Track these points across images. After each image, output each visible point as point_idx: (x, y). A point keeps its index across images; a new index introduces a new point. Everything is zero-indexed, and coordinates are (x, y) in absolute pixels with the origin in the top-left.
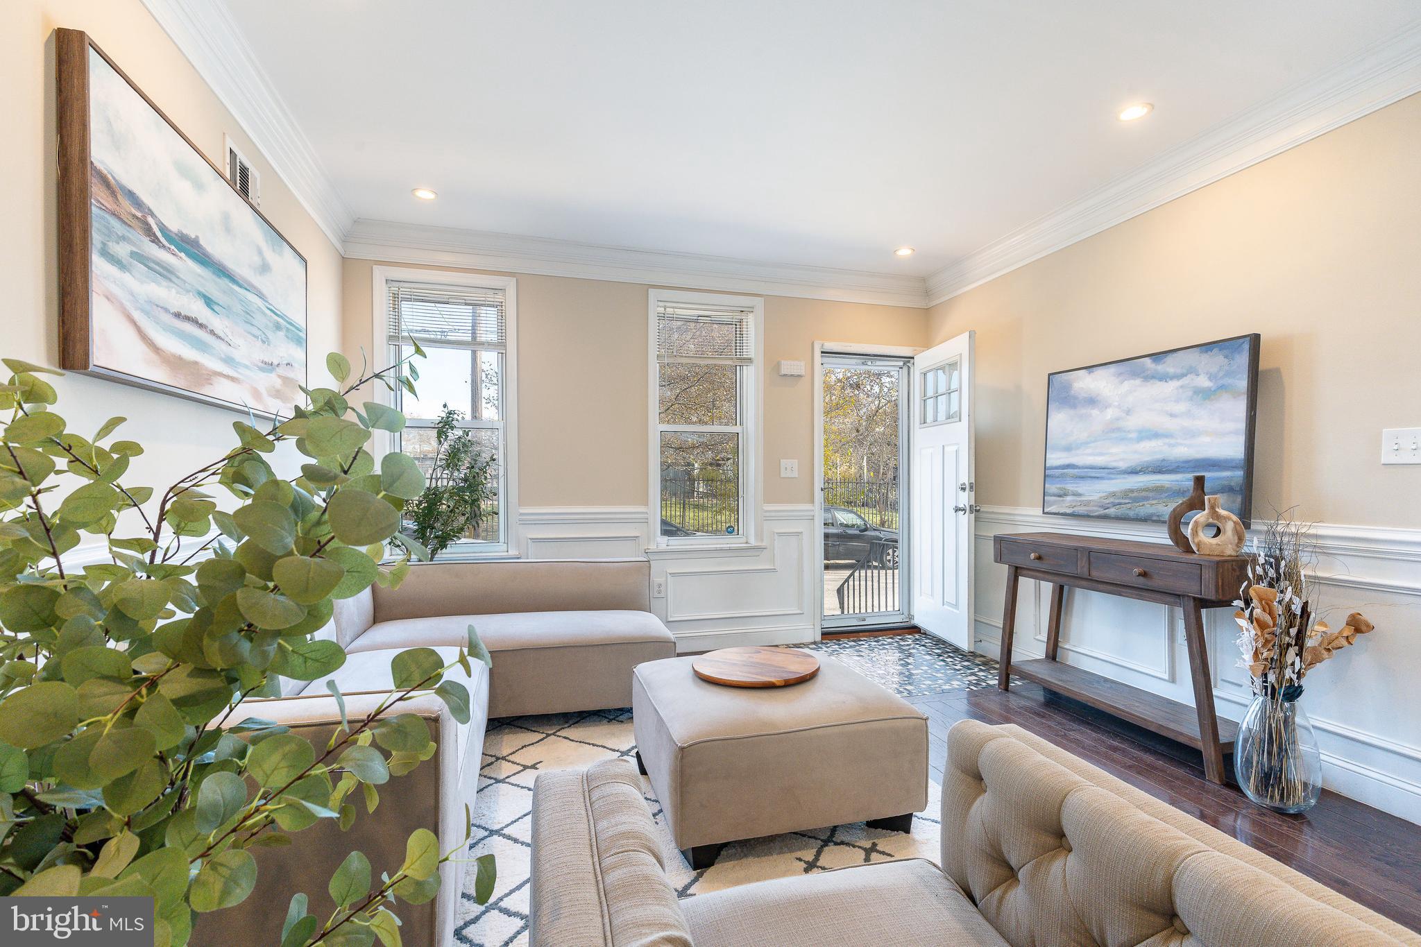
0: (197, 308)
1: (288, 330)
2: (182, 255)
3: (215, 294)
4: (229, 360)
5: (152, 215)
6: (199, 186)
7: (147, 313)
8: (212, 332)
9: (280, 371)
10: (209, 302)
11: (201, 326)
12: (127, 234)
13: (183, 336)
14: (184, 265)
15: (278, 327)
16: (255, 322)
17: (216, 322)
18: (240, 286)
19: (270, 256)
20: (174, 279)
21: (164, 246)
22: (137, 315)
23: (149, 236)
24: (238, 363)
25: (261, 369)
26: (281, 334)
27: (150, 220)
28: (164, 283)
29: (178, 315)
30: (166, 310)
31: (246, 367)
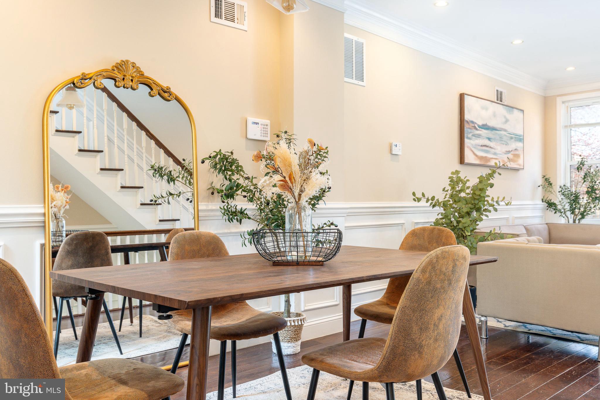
0: (487, 142)
1: (515, 138)
2: (483, 130)
3: (491, 136)
4: (495, 154)
5: (476, 123)
6: (486, 109)
7: (475, 148)
8: (490, 147)
9: (512, 153)
10: (489, 139)
11: (487, 146)
12: (471, 131)
13: (483, 151)
14: (483, 132)
15: (512, 138)
16: (503, 140)
17: (491, 144)
18: (498, 130)
19: (508, 116)
20: (481, 137)
21: (479, 130)
22: (473, 149)
23: (475, 129)
24: (498, 154)
25: (505, 154)
26: (513, 140)
27: (476, 125)
28: (479, 139)
29: (482, 146)
30: (479, 145)
31: (500, 154)
